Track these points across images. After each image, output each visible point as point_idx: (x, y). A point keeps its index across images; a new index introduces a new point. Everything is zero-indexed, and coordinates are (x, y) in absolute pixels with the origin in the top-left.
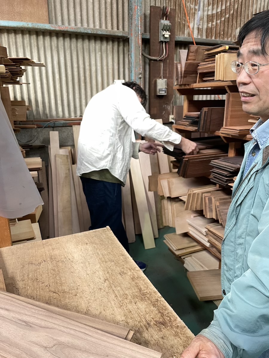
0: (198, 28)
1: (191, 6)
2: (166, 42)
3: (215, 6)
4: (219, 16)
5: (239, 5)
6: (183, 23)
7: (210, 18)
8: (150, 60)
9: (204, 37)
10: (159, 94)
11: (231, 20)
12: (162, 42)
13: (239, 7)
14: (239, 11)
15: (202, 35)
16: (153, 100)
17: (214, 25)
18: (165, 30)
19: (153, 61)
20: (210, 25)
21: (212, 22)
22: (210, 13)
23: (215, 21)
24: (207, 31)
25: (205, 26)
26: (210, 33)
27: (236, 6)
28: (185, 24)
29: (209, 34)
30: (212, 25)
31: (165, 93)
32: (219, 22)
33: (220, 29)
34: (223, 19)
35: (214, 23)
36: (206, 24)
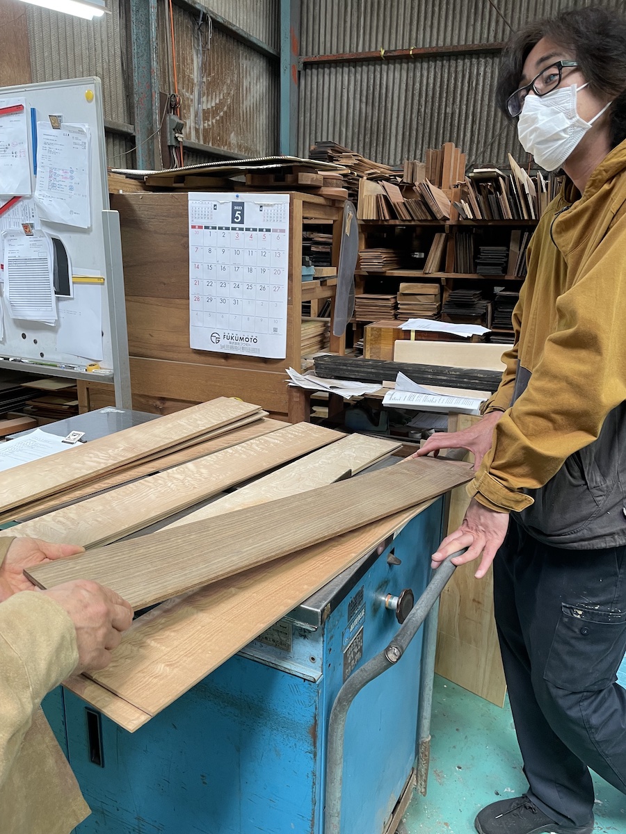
0: (195, 128)
1: (187, 93)
2: (175, 148)
3: (210, 98)
7: (207, 114)
9: (202, 142)
11: (225, 120)
12: (170, 147)
14: (232, 108)
15: (199, 139)
17: (210, 125)
18: (177, 130)
20: (206, 125)
21: (209, 120)
22: (205, 107)
23: (210, 119)
24: (203, 132)
25: (202, 127)
26: (207, 136)
29: (206, 138)
30: (208, 125)
32: (214, 121)
33: (216, 132)
35: (210, 123)
36: (202, 122)
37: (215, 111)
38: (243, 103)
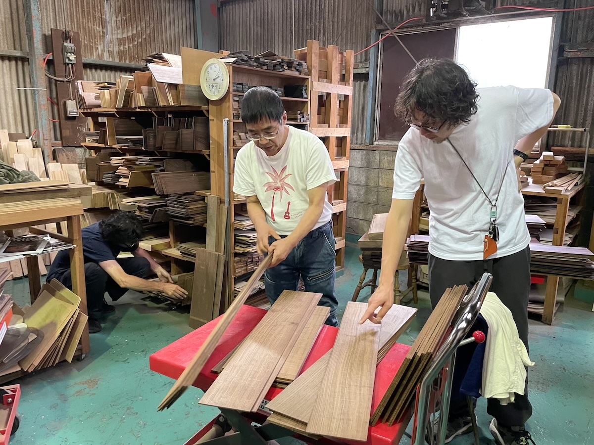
0: (109, 50)
1: (98, 28)
2: (72, 64)
3: (125, 30)
4: (130, 40)
5: (151, 30)
6: (90, 45)
7: (121, 42)
8: (56, 81)
9: (117, 61)
10: (69, 116)
11: (144, 44)
12: (68, 64)
13: (151, 32)
14: (152, 35)
15: (113, 57)
16: (63, 121)
17: (126, 48)
18: (70, 53)
19: (59, 82)
20: (122, 48)
21: (124, 45)
22: (119, 36)
23: (127, 44)
24: (119, 53)
25: (116, 49)
26: (123, 55)
27: (148, 32)
28: (92, 46)
29: (122, 57)
30: (124, 48)
31: (77, 114)
32: (131, 45)
33: (133, 52)
34: (136, 43)
35: (127, 47)
36: (117, 47)
37: (131, 39)
38: (166, 32)
